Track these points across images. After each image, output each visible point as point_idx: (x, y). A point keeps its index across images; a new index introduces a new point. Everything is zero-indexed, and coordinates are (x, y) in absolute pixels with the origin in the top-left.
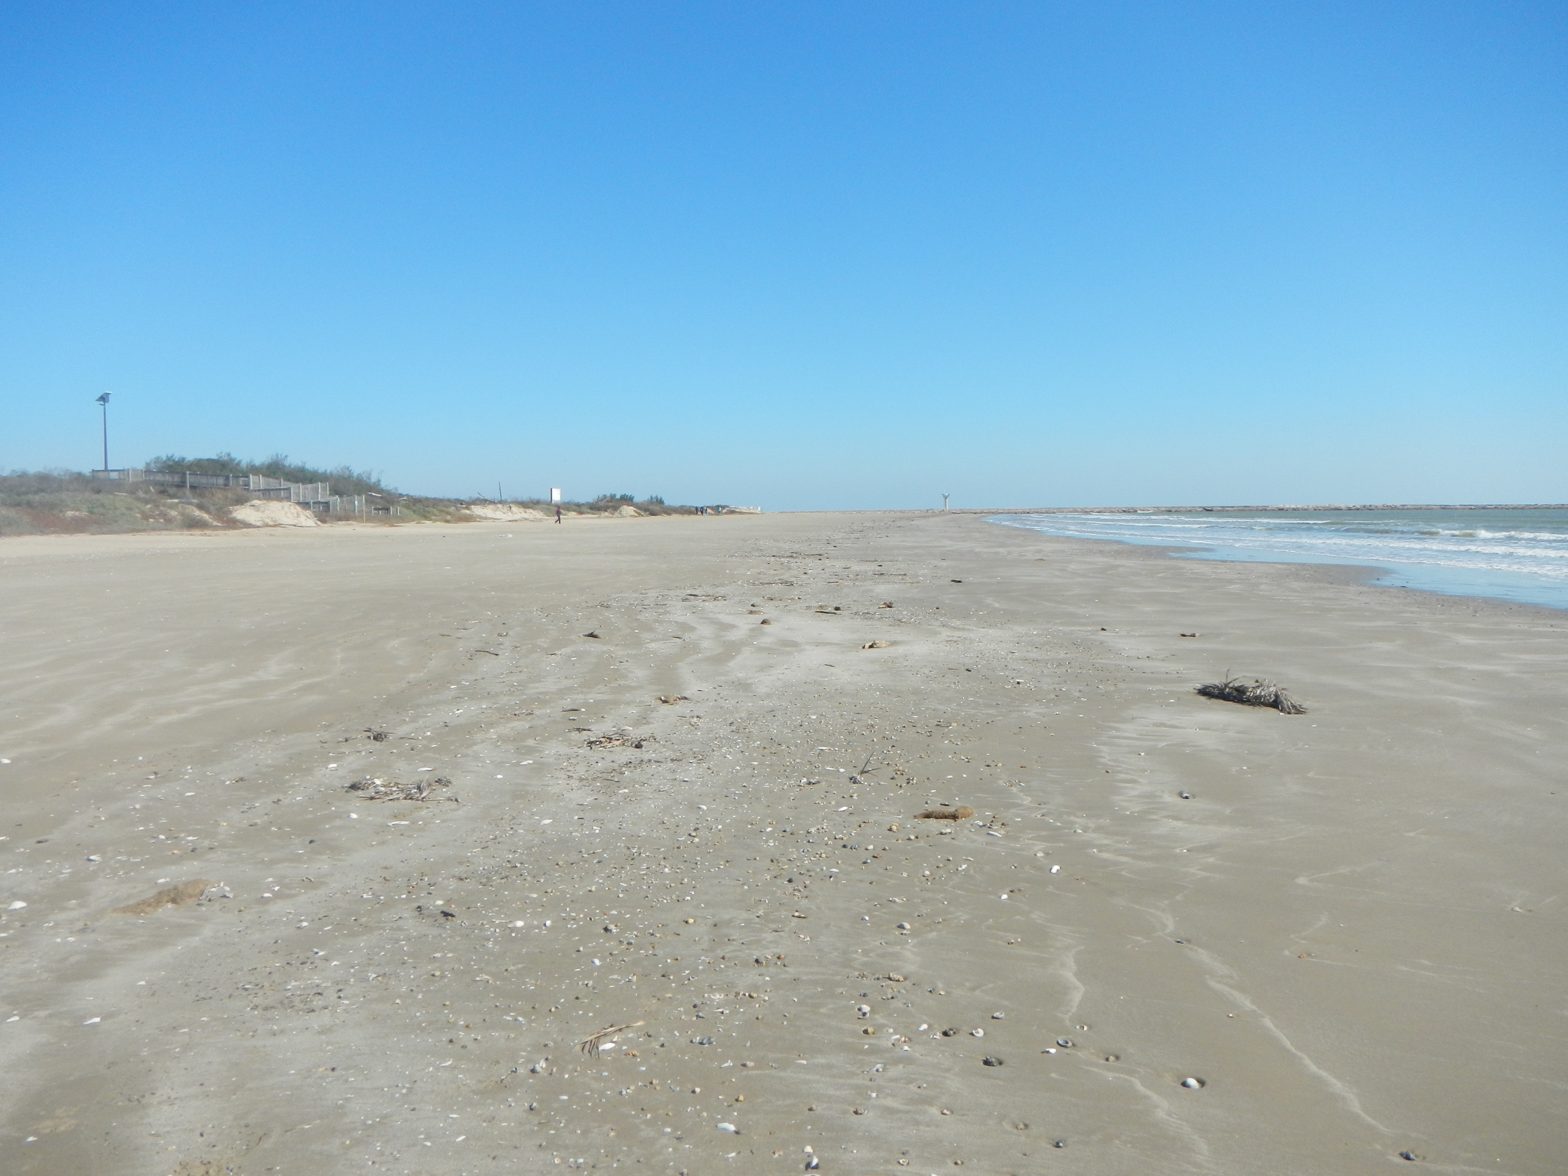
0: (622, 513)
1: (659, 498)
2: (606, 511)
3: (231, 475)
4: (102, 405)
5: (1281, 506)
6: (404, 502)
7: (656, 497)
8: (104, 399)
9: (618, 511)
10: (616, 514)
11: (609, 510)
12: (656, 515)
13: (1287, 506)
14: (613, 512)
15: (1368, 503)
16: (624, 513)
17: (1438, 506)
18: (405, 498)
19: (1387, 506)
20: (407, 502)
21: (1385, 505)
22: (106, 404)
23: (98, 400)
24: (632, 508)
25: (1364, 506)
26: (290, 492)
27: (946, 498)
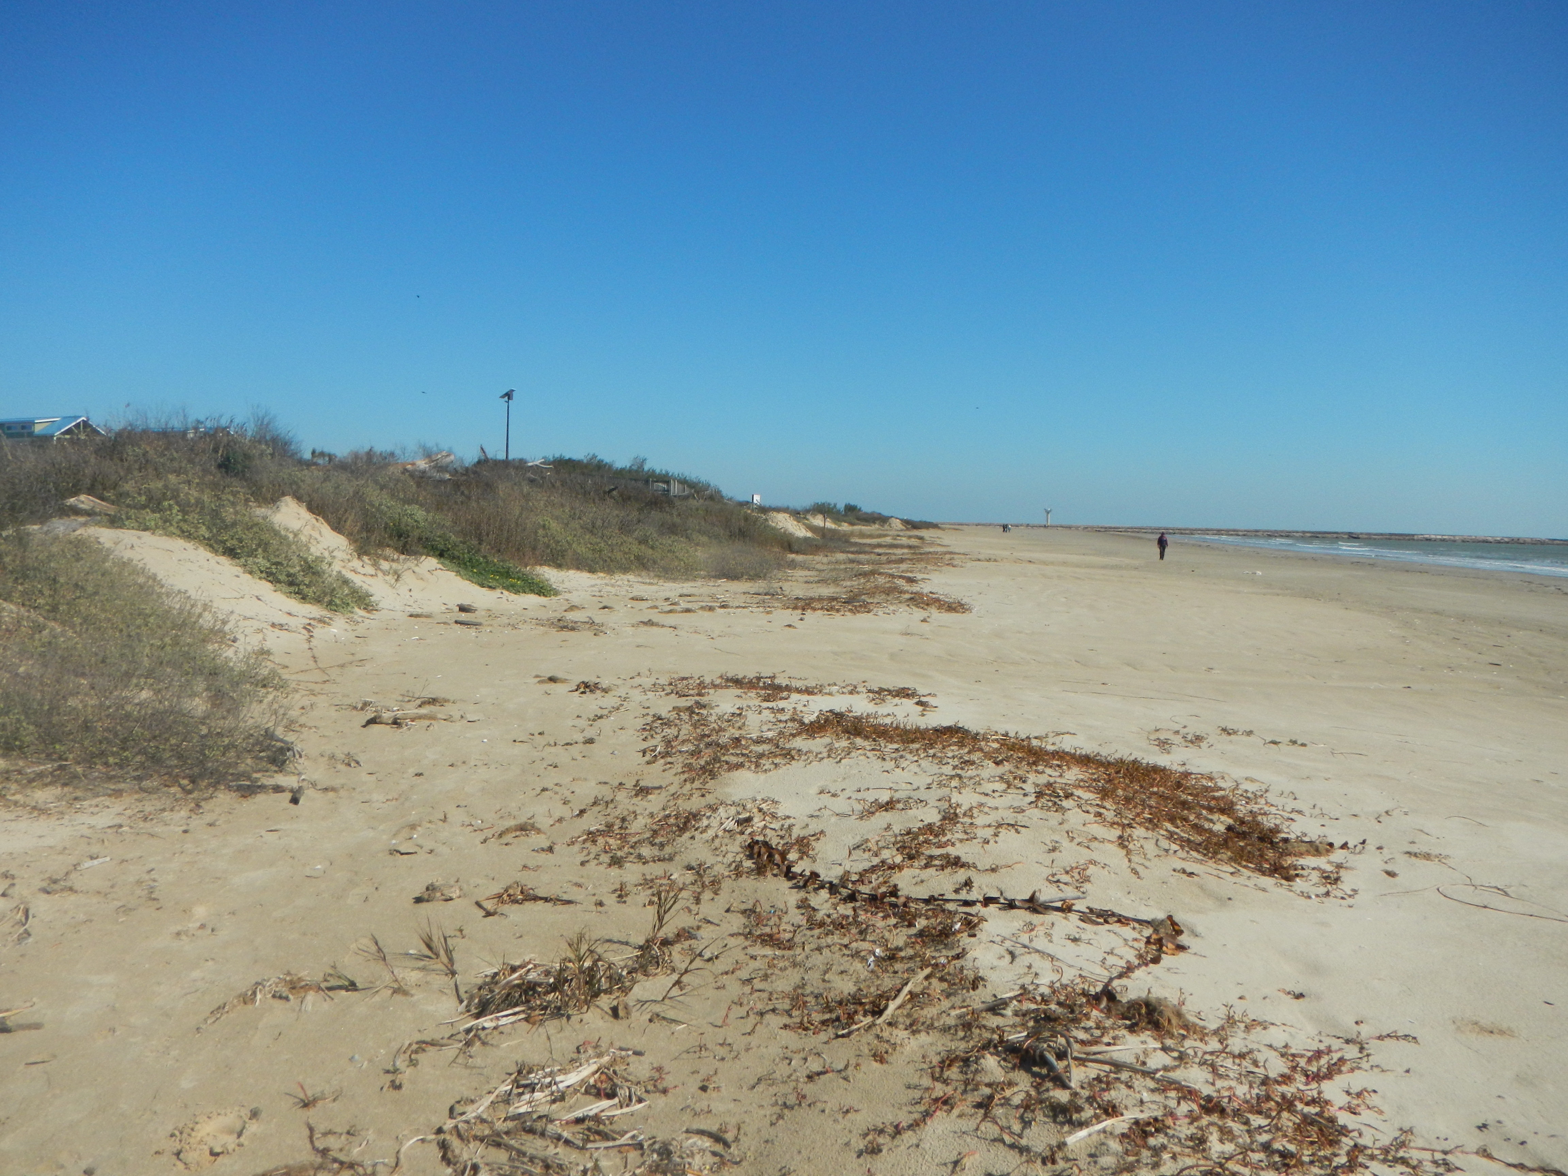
8: (509, 395)
23: (503, 397)
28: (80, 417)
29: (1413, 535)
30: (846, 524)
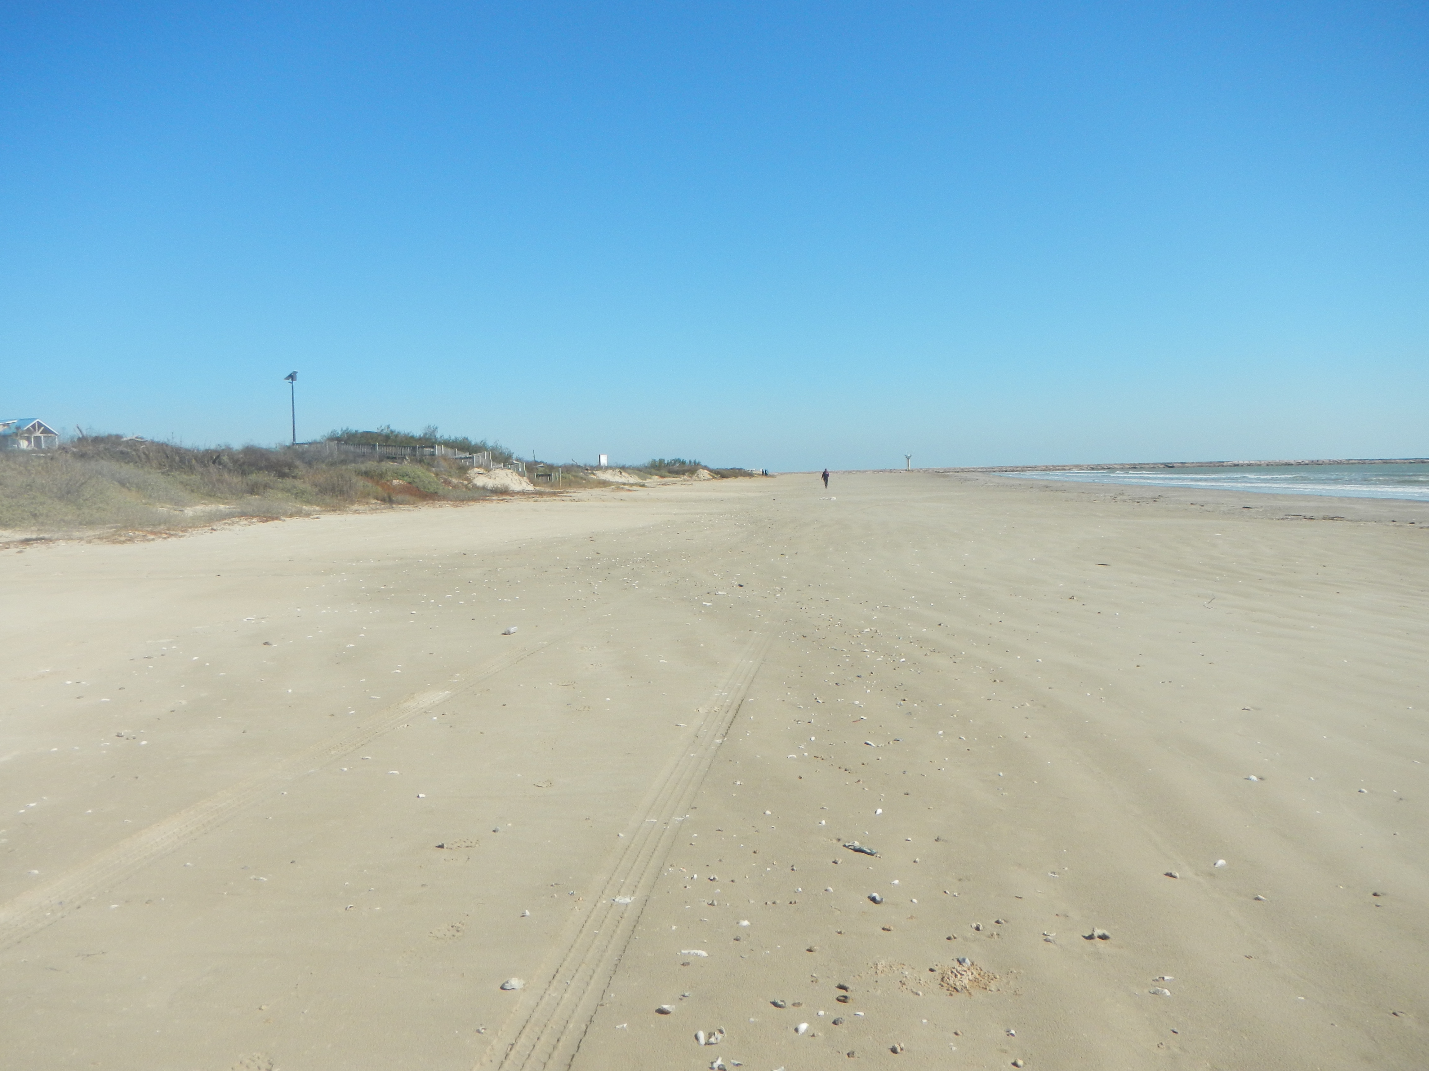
0: (699, 476)
1: (697, 462)
2: (684, 474)
3: (418, 446)
4: (291, 383)
5: (1236, 462)
6: (541, 469)
7: (695, 462)
8: (292, 377)
9: (696, 475)
10: (694, 477)
11: (687, 474)
12: (727, 478)
13: (1241, 462)
14: (690, 475)
15: (1315, 458)
16: (701, 476)
17: (1380, 461)
18: (542, 465)
19: (1333, 461)
20: (544, 469)
21: (1332, 460)
22: (294, 382)
23: (287, 378)
24: (706, 471)
25: (1313, 461)
26: (473, 461)
27: (908, 458)
28: (36, 419)
29: (1223, 462)
30: (657, 477)
